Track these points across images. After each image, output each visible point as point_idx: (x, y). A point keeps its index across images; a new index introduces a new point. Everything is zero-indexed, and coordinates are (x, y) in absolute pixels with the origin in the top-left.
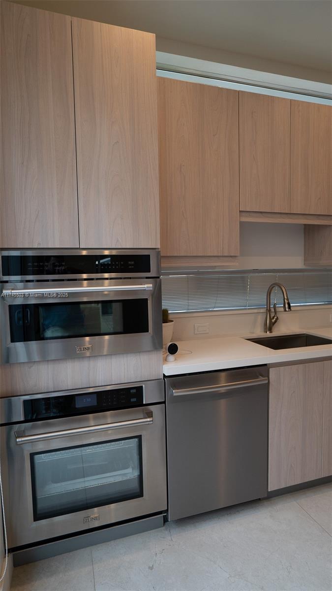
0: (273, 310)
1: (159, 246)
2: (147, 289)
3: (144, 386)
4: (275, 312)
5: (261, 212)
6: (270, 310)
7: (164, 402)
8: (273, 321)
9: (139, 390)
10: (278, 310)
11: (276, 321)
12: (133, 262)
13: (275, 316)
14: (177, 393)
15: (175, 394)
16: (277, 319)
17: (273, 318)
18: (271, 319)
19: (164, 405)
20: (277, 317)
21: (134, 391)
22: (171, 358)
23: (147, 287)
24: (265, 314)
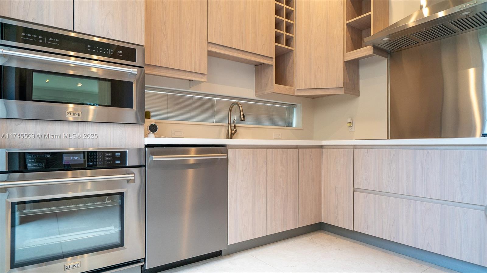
0: (233, 125)
1: (143, 44)
2: (133, 72)
3: (127, 151)
4: (235, 126)
5: (224, 46)
6: (231, 124)
7: (145, 166)
8: (233, 132)
9: (123, 154)
10: (237, 125)
11: (235, 133)
12: (121, 52)
13: (234, 128)
14: (155, 158)
15: (154, 159)
16: (236, 131)
17: (233, 130)
18: (231, 131)
19: (145, 168)
20: (236, 130)
21: (119, 154)
22: (152, 135)
23: (133, 71)
24: (227, 127)
